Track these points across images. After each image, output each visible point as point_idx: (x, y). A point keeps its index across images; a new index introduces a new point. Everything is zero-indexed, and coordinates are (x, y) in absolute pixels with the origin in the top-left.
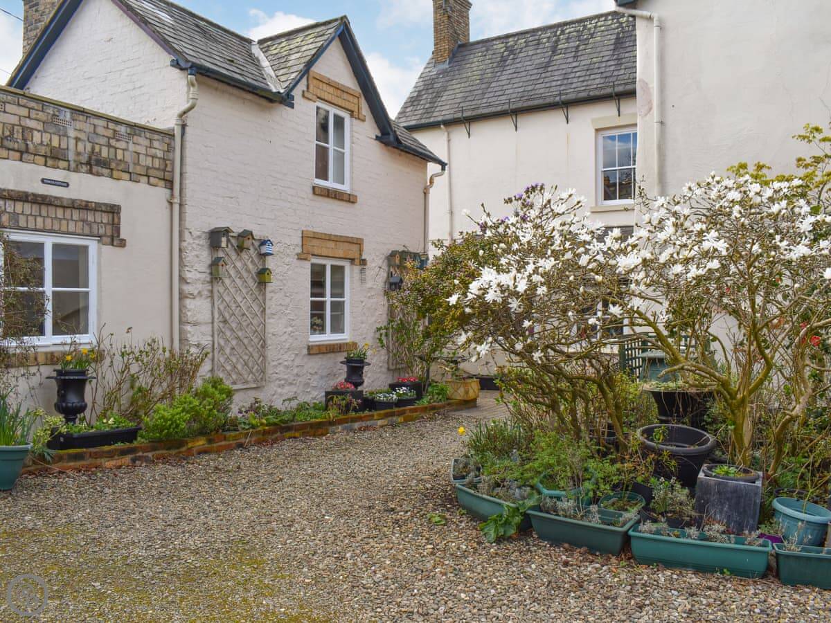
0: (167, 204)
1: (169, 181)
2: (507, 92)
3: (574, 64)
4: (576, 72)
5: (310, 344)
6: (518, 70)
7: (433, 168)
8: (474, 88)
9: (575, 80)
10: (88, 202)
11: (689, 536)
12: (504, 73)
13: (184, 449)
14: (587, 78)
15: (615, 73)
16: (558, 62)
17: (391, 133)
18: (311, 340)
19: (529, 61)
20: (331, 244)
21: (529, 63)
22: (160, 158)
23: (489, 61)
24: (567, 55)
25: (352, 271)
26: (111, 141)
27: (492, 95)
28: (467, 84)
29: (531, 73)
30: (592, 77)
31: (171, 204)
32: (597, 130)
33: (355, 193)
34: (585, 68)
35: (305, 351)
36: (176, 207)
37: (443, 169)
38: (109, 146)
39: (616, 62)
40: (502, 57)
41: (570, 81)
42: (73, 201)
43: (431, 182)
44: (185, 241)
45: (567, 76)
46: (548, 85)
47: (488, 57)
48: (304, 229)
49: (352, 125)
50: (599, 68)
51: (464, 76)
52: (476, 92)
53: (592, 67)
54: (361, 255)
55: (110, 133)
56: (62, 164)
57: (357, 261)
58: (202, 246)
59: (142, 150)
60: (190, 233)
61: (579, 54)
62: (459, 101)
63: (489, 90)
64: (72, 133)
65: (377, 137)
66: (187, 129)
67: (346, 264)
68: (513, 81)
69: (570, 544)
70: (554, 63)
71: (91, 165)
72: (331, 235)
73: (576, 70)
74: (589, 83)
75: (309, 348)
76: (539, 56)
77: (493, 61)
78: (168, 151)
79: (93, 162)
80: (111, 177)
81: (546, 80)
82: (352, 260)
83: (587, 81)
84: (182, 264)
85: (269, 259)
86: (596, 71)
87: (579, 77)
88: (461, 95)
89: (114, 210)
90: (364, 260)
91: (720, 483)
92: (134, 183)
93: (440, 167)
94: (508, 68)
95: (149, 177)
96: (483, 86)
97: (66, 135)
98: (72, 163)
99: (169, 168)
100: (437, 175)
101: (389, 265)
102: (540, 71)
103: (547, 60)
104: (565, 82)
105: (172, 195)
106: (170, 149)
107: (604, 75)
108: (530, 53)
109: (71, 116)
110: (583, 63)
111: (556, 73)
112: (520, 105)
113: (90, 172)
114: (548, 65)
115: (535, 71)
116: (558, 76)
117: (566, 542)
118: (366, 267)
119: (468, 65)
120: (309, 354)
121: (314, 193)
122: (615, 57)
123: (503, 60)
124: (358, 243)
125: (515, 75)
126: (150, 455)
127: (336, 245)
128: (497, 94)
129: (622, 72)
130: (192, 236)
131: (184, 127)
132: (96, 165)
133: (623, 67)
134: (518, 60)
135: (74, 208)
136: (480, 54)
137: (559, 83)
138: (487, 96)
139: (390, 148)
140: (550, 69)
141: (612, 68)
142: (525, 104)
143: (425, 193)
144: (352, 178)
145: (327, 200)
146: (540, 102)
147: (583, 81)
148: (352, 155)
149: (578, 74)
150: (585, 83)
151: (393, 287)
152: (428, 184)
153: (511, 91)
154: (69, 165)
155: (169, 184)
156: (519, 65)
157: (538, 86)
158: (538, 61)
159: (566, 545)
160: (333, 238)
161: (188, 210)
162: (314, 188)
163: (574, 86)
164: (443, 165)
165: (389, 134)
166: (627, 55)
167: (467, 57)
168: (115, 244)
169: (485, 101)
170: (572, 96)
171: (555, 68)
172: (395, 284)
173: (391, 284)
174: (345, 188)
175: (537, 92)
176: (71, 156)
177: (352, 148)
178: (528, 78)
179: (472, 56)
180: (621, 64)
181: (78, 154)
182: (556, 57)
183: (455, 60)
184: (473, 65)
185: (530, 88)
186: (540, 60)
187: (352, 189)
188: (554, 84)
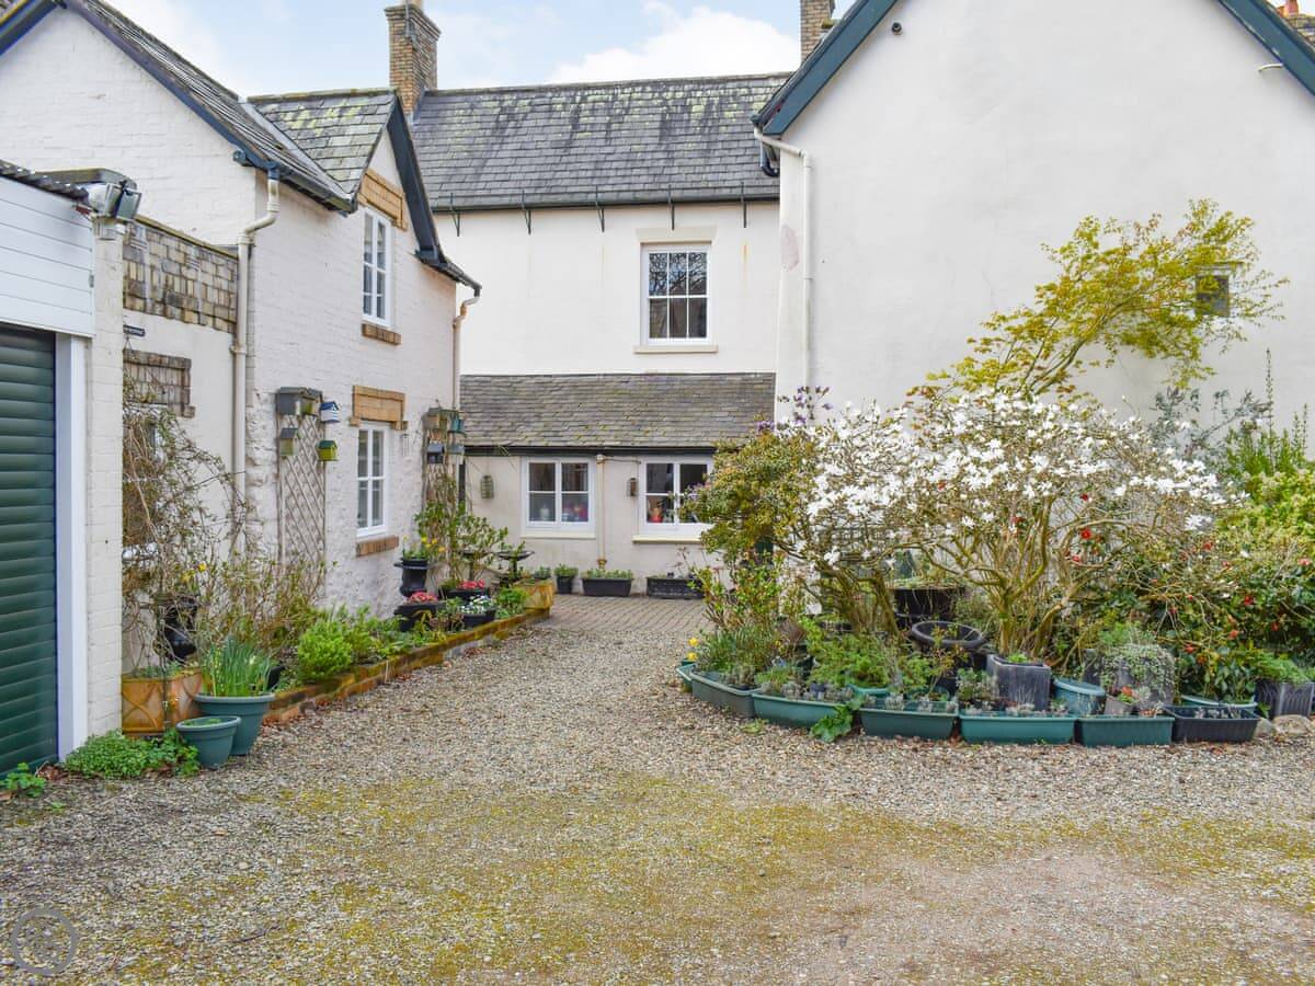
0: (228, 356)
1: (232, 322)
2: (514, 177)
3: (608, 150)
4: (612, 161)
5: (358, 541)
6: (526, 146)
7: (463, 292)
8: (460, 163)
9: (612, 173)
10: (162, 356)
11: (1011, 715)
12: (504, 147)
13: (338, 691)
14: (628, 172)
15: (666, 171)
16: (585, 143)
17: (435, 248)
18: (358, 535)
19: (542, 133)
20: (377, 403)
21: (542, 138)
22: (224, 291)
23: (479, 126)
24: (596, 135)
25: (392, 437)
26: (184, 269)
27: (491, 177)
28: (448, 156)
29: (545, 152)
30: (635, 171)
31: (234, 355)
32: (643, 244)
33: (398, 332)
34: (624, 157)
35: (354, 552)
36: (242, 361)
37: (477, 293)
38: (181, 276)
39: (665, 155)
40: (497, 121)
41: (604, 173)
42: (149, 355)
43: (463, 311)
44: (252, 406)
45: (599, 166)
46: (574, 175)
47: (475, 118)
48: (355, 384)
49: (394, 237)
50: (643, 160)
51: (442, 142)
52: (464, 171)
53: (633, 157)
54: (402, 416)
55: (180, 258)
56: (139, 303)
57: (398, 424)
58: (268, 412)
59: (209, 280)
60: (258, 395)
61: (613, 135)
62: (440, 180)
63: (486, 170)
64: (148, 260)
65: (417, 252)
66: (256, 251)
67: (385, 429)
68: (520, 161)
69: (902, 735)
70: (577, 143)
71: (165, 304)
72: (377, 391)
73: (610, 158)
74: (633, 179)
75: (359, 548)
76: (554, 129)
77: (484, 125)
78: (232, 281)
79: (167, 300)
80: (182, 319)
81: (571, 167)
82: (392, 423)
83: (630, 176)
84: (249, 440)
85: (330, 427)
86: (639, 164)
87: (617, 169)
88: (443, 171)
89: (183, 366)
90: (405, 423)
91: (1016, 669)
92: (202, 327)
93: (473, 291)
94: (509, 140)
95: (214, 317)
96: (475, 163)
97: (142, 263)
98: (148, 301)
99: (233, 306)
100: (470, 302)
101: (425, 429)
102: (559, 152)
103: (567, 137)
104: (598, 173)
105: (235, 342)
106: (235, 278)
107: (652, 172)
108: (541, 123)
109: (147, 235)
110: (620, 149)
111: (583, 159)
112: (536, 199)
113: (164, 314)
114: (569, 145)
115: (552, 152)
116: (586, 163)
117: (899, 734)
118: (407, 432)
119: (445, 127)
120: (359, 556)
121: (364, 333)
122: (663, 148)
123: (499, 128)
124: (398, 399)
125: (522, 153)
126: (313, 700)
127: (382, 404)
128: (499, 177)
129: (675, 170)
130: (259, 399)
131: (250, 247)
132: (171, 304)
133: (676, 163)
134: (522, 131)
135: (149, 365)
136: (461, 112)
137: (589, 174)
138: (483, 178)
139: (426, 266)
140: (573, 151)
141: (662, 163)
142: (545, 199)
143: (454, 327)
144: (394, 311)
145: (375, 342)
146: (567, 198)
147: (624, 176)
148: (394, 278)
149: (615, 165)
150: (627, 180)
151: (433, 458)
152: (458, 313)
153: (520, 176)
154: (145, 305)
155: (233, 326)
156: (525, 138)
157: (558, 175)
158: (552, 137)
159: (899, 737)
160: (380, 395)
161: (258, 363)
162: (364, 326)
163: (611, 181)
164: (477, 289)
165: (432, 249)
166: (679, 147)
167: (442, 113)
168: (186, 414)
169: (481, 185)
170: (612, 197)
171: (581, 150)
172: (436, 454)
173: (430, 454)
174: (385, 323)
175: (559, 182)
176: (148, 294)
177: (393, 269)
178: (541, 160)
179: (449, 113)
180: (673, 158)
181: (154, 289)
182: (579, 135)
183: (423, 114)
184: (453, 128)
185: (548, 176)
186: (556, 134)
187: (394, 325)
188: (583, 174)
